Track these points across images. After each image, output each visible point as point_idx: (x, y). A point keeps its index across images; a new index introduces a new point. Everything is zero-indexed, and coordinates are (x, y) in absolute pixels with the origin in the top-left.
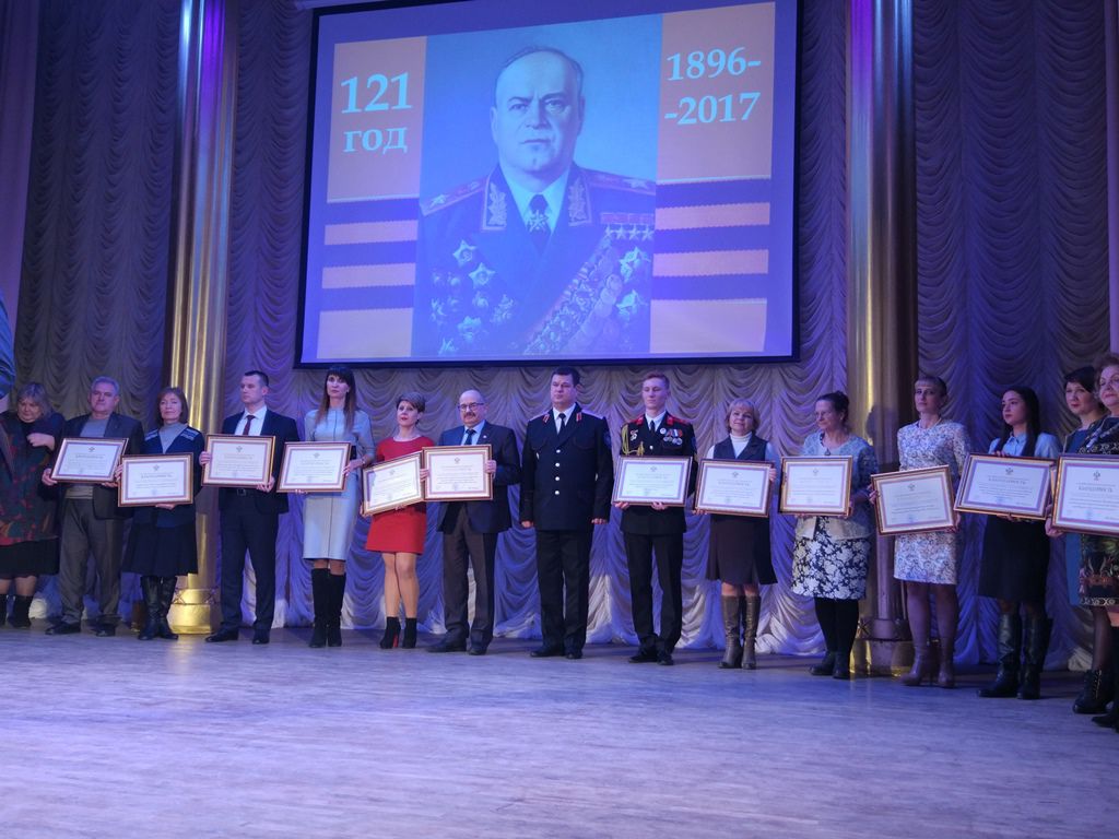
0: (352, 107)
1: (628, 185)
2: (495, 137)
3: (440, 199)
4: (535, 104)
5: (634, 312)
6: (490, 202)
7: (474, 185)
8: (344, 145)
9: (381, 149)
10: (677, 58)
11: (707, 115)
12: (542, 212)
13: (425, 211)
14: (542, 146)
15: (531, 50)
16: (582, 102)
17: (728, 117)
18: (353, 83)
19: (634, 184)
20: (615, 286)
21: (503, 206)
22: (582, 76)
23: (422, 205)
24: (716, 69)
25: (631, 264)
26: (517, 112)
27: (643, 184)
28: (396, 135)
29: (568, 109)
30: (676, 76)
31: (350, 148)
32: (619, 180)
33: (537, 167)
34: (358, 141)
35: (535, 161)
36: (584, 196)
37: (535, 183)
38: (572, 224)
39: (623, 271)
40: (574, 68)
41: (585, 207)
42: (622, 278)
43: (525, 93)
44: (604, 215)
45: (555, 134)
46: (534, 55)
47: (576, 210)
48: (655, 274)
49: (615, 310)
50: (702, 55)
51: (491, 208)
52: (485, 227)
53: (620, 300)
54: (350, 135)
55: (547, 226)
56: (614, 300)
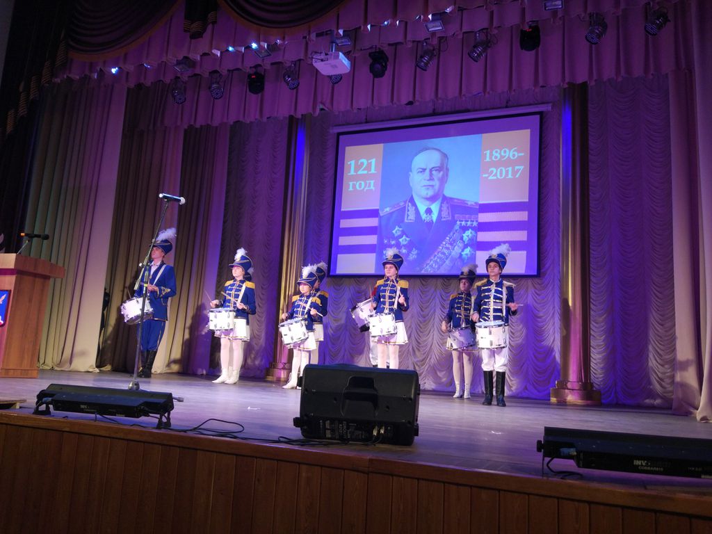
0: (352, 172)
1: (467, 204)
2: (411, 184)
3: (388, 209)
4: (427, 171)
5: (469, 256)
6: (408, 211)
7: (402, 204)
8: (349, 187)
9: (364, 189)
10: (488, 152)
11: (501, 175)
12: (430, 214)
13: (381, 214)
14: (431, 188)
15: (427, 149)
16: (447, 169)
17: (510, 176)
18: (353, 163)
19: (469, 203)
20: (461, 245)
21: (414, 212)
22: (448, 159)
23: (380, 212)
24: (504, 157)
25: (468, 236)
26: (420, 174)
27: (473, 203)
28: (370, 184)
29: (442, 173)
30: (488, 159)
31: (351, 189)
32: (463, 202)
33: (428, 196)
34: (354, 186)
35: (427, 194)
36: (448, 208)
37: (428, 203)
38: (443, 220)
39: (464, 239)
40: (445, 156)
41: (449, 213)
42: (464, 242)
43: (424, 167)
44: (456, 215)
45: (436, 183)
46: (428, 151)
47: (444, 214)
48: (478, 240)
49: (461, 255)
50: (499, 151)
51: (409, 213)
52: (406, 221)
53: (463, 251)
54: (351, 183)
55: (432, 220)
56: (460, 250)
